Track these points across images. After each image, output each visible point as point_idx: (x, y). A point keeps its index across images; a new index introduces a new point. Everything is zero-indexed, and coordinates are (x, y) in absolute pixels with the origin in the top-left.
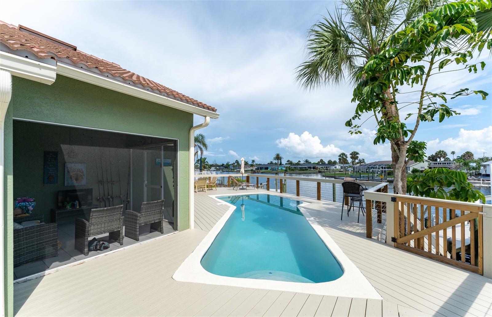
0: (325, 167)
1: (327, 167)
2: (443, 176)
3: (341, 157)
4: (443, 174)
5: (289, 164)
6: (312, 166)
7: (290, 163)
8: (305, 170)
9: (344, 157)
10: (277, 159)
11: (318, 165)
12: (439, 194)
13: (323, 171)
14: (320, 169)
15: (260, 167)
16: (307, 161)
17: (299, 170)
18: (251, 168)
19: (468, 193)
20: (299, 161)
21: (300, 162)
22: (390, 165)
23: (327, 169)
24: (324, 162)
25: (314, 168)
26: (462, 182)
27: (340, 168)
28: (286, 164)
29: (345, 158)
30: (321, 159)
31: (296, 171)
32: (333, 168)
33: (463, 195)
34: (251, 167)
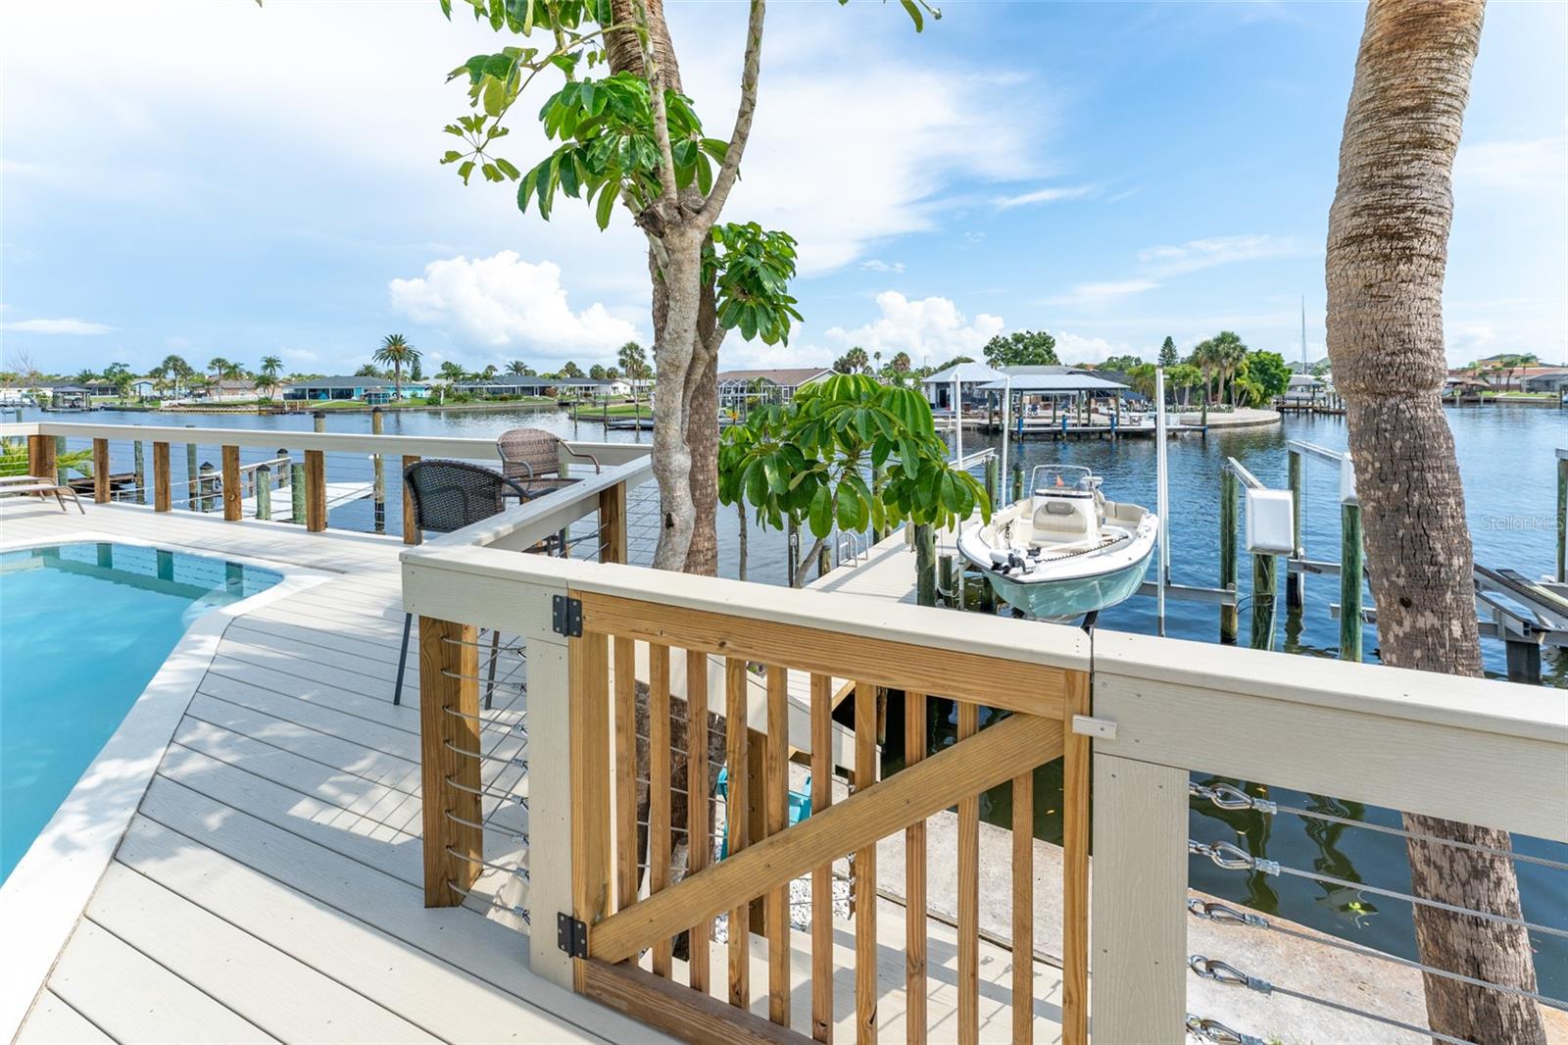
0: (581, 388)
1: (587, 389)
2: (859, 412)
3: (627, 355)
4: (860, 403)
5: (447, 376)
6: (536, 386)
7: (451, 371)
8: (512, 398)
9: (636, 357)
10: (394, 358)
11: (558, 381)
12: (842, 501)
13: (576, 400)
14: (563, 394)
15: (307, 387)
16: (518, 368)
17: (487, 399)
18: (260, 393)
19: (940, 488)
20: (491, 368)
21: (495, 370)
22: (753, 383)
23: (586, 395)
24: (580, 371)
25: (543, 391)
26: (921, 438)
27: (628, 391)
28: (438, 377)
29: (640, 359)
30: (570, 363)
31: (477, 403)
32: (606, 390)
33: (924, 497)
34: (257, 386)
